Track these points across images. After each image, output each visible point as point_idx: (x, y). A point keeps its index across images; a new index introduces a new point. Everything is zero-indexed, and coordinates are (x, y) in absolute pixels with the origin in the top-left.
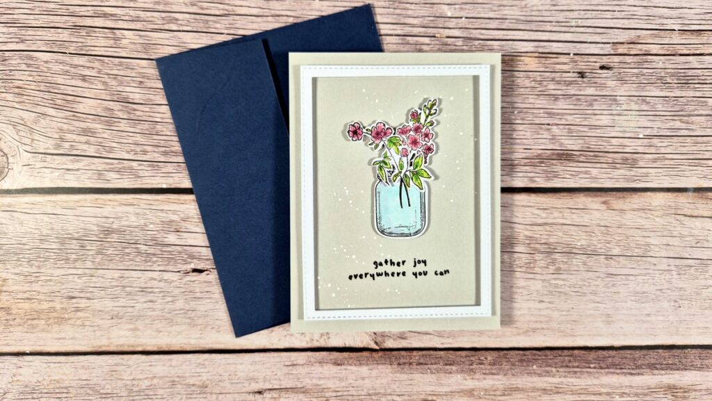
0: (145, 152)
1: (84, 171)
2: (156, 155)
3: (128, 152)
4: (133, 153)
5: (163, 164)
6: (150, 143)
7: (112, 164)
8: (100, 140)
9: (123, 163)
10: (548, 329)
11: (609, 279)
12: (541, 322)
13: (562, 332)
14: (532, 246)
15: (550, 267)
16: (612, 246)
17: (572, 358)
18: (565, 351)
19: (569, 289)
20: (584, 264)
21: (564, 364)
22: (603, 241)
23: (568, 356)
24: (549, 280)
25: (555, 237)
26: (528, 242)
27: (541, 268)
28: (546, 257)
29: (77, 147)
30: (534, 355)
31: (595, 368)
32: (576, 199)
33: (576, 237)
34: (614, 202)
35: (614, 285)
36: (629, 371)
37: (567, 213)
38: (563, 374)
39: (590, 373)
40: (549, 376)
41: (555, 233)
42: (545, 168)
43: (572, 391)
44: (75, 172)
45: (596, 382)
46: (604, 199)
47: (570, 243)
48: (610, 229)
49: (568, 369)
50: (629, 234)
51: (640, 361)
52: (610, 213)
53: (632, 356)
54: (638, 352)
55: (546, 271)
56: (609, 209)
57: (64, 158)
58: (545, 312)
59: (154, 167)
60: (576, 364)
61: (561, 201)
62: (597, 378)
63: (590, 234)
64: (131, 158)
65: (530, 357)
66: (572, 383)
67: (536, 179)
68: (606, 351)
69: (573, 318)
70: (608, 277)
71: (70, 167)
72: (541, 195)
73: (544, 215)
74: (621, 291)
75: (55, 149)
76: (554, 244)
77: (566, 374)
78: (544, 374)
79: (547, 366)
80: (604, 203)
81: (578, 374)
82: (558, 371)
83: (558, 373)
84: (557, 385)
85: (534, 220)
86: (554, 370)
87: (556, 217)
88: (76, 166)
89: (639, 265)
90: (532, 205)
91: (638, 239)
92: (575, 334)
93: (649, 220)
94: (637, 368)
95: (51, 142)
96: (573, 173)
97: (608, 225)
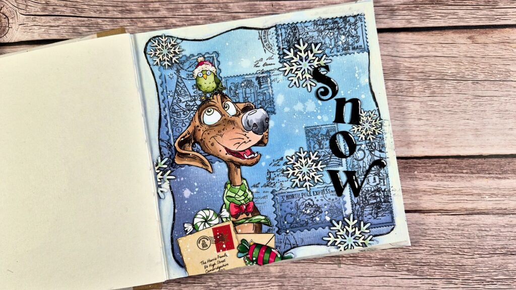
0: (107, 11)
1: (62, 27)
2: (115, 13)
3: (95, 12)
4: (98, 12)
5: (120, 19)
6: (111, 5)
7: (83, 21)
8: (74, 4)
9: (91, 20)
10: (426, 141)
11: (476, 100)
12: (420, 136)
13: (438, 144)
14: (411, 74)
15: (426, 91)
16: (478, 73)
17: (447, 165)
18: (441, 159)
19: (442, 109)
20: (455, 88)
21: (441, 170)
22: (470, 69)
23: (444, 163)
24: (426, 102)
25: (429, 67)
26: (407, 71)
27: (419, 92)
28: (423, 83)
29: (58, 10)
30: (415, 163)
31: (467, 173)
32: (446, 36)
33: (446, 67)
34: (478, 37)
35: (481, 105)
36: (497, 175)
37: (438, 47)
38: (441, 178)
39: (463, 177)
40: (428, 180)
41: (429, 64)
42: (419, 11)
43: (447, 192)
44: (56, 28)
45: (468, 184)
46: (469, 35)
47: (442, 71)
48: (476, 59)
49: (444, 175)
50: (492, 63)
51: (505, 168)
52: (475, 46)
53: (498, 163)
54: (503, 160)
55: (423, 94)
56: (473, 42)
57: (48, 18)
58: (424, 128)
59: (114, 22)
60: (450, 170)
61: (433, 38)
62: (469, 181)
63: (459, 63)
64: (97, 16)
65: (412, 164)
66: (448, 185)
67: (413, 21)
68: (476, 159)
69: (447, 132)
70: (475, 98)
71: (53, 24)
72: (416, 33)
73: (420, 50)
74: (487, 109)
75: (42, 12)
76: (429, 73)
77: (442, 178)
78: (424, 178)
79: (426, 172)
80: (470, 38)
81: (453, 179)
82: (436, 176)
83: (435, 178)
84: (435, 188)
85: (412, 53)
86: (432, 175)
87: (430, 50)
88: (57, 23)
89: (501, 88)
90: (410, 41)
91: (499, 66)
92: (449, 145)
93: (508, 51)
94: (503, 173)
95: (40, 6)
96: (443, 15)
97: (473, 55)
